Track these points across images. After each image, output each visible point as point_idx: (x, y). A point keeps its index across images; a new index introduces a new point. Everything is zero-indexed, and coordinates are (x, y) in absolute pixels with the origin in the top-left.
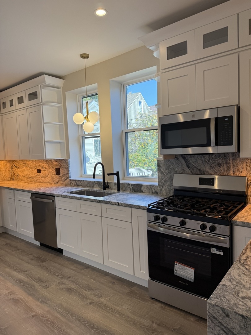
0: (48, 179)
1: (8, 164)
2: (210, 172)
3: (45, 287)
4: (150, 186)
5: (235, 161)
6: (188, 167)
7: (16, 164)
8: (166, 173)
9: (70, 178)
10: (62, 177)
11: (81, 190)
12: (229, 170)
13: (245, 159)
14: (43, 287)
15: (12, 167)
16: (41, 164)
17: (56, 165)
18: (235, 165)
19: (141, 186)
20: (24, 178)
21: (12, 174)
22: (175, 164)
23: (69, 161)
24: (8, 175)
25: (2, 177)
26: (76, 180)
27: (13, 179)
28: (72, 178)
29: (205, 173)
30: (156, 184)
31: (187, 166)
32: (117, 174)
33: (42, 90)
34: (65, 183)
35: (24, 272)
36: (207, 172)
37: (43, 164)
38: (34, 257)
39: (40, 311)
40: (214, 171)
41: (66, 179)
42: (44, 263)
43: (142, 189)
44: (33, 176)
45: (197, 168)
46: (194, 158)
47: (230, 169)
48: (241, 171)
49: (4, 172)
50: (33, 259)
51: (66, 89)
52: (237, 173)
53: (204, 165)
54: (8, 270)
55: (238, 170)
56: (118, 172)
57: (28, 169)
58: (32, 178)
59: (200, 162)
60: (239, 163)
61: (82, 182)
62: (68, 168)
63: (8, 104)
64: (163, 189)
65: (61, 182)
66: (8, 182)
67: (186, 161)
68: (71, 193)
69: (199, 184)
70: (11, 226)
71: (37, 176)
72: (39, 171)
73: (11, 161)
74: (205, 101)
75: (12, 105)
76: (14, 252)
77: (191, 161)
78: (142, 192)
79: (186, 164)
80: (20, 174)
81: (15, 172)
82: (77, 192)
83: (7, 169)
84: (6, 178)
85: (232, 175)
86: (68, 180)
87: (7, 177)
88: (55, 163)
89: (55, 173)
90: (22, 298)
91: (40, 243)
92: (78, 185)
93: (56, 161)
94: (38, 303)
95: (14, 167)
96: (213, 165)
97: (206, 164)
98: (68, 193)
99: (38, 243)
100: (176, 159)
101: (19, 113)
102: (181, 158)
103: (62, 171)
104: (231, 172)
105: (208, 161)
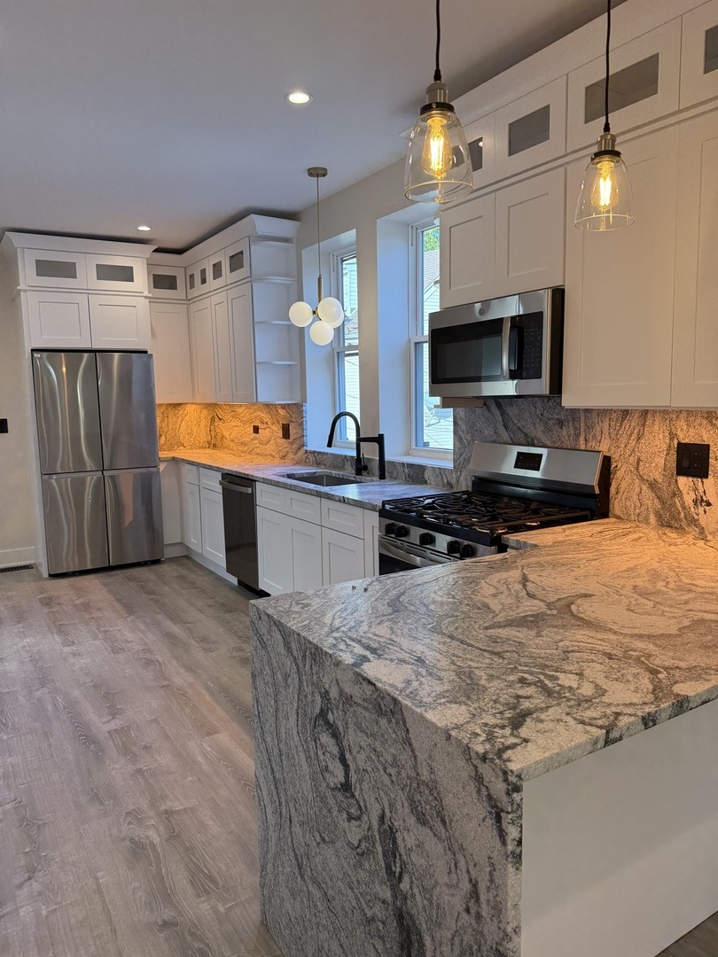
0: (270, 448)
1: (205, 412)
2: (543, 441)
3: (207, 650)
4: (439, 468)
5: (589, 416)
6: (506, 427)
7: (220, 413)
8: (467, 440)
9: (305, 448)
10: (292, 443)
11: (315, 473)
12: (577, 436)
13: (607, 410)
14: (204, 649)
15: (213, 420)
16: (259, 413)
17: (284, 418)
18: (589, 424)
19: (422, 468)
20: (232, 444)
21: (213, 433)
22: (483, 419)
23: (304, 408)
24: (203, 437)
25: (192, 439)
26: (314, 452)
27: (215, 446)
28: (310, 448)
29: (535, 441)
30: (450, 465)
31: (504, 425)
32: (380, 440)
33: (252, 247)
34: (296, 457)
35: (186, 623)
36: (538, 440)
37: (262, 415)
38: (216, 602)
39: (178, 681)
40: (552, 438)
41: (299, 449)
42: (227, 615)
43: (427, 475)
44: (247, 439)
45: (522, 431)
46: (517, 406)
47: (580, 434)
48: (599, 438)
49: (195, 429)
50: (211, 606)
51: (302, 242)
52: (593, 445)
53: (534, 424)
54: (160, 617)
55: (594, 437)
56: (381, 437)
57: (239, 424)
58: (245, 445)
59: (527, 416)
60: (596, 421)
61: (325, 457)
62: (301, 424)
63: (198, 279)
64: (462, 478)
65: (291, 456)
66: (202, 451)
67: (503, 413)
68: (290, 476)
69: (515, 467)
70: (193, 543)
71: (252, 440)
72: (256, 430)
73: (211, 406)
74: (510, 276)
75: (204, 281)
76: (184, 591)
77: (511, 414)
78: (426, 482)
79: (503, 420)
80: (226, 434)
81: (218, 430)
82: (305, 475)
83: (203, 424)
84: (200, 442)
85: (583, 447)
86: (302, 451)
87: (202, 441)
88: (282, 412)
89: (281, 434)
90: (160, 659)
91: (238, 580)
92: (318, 464)
93: (283, 406)
94: (182, 671)
95: (217, 419)
96: (550, 423)
97: (538, 420)
98: (283, 476)
99: (234, 580)
100: (485, 408)
101: (215, 299)
102: (494, 405)
103: (292, 431)
104: (582, 441)
105: (542, 415)
